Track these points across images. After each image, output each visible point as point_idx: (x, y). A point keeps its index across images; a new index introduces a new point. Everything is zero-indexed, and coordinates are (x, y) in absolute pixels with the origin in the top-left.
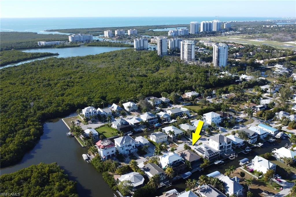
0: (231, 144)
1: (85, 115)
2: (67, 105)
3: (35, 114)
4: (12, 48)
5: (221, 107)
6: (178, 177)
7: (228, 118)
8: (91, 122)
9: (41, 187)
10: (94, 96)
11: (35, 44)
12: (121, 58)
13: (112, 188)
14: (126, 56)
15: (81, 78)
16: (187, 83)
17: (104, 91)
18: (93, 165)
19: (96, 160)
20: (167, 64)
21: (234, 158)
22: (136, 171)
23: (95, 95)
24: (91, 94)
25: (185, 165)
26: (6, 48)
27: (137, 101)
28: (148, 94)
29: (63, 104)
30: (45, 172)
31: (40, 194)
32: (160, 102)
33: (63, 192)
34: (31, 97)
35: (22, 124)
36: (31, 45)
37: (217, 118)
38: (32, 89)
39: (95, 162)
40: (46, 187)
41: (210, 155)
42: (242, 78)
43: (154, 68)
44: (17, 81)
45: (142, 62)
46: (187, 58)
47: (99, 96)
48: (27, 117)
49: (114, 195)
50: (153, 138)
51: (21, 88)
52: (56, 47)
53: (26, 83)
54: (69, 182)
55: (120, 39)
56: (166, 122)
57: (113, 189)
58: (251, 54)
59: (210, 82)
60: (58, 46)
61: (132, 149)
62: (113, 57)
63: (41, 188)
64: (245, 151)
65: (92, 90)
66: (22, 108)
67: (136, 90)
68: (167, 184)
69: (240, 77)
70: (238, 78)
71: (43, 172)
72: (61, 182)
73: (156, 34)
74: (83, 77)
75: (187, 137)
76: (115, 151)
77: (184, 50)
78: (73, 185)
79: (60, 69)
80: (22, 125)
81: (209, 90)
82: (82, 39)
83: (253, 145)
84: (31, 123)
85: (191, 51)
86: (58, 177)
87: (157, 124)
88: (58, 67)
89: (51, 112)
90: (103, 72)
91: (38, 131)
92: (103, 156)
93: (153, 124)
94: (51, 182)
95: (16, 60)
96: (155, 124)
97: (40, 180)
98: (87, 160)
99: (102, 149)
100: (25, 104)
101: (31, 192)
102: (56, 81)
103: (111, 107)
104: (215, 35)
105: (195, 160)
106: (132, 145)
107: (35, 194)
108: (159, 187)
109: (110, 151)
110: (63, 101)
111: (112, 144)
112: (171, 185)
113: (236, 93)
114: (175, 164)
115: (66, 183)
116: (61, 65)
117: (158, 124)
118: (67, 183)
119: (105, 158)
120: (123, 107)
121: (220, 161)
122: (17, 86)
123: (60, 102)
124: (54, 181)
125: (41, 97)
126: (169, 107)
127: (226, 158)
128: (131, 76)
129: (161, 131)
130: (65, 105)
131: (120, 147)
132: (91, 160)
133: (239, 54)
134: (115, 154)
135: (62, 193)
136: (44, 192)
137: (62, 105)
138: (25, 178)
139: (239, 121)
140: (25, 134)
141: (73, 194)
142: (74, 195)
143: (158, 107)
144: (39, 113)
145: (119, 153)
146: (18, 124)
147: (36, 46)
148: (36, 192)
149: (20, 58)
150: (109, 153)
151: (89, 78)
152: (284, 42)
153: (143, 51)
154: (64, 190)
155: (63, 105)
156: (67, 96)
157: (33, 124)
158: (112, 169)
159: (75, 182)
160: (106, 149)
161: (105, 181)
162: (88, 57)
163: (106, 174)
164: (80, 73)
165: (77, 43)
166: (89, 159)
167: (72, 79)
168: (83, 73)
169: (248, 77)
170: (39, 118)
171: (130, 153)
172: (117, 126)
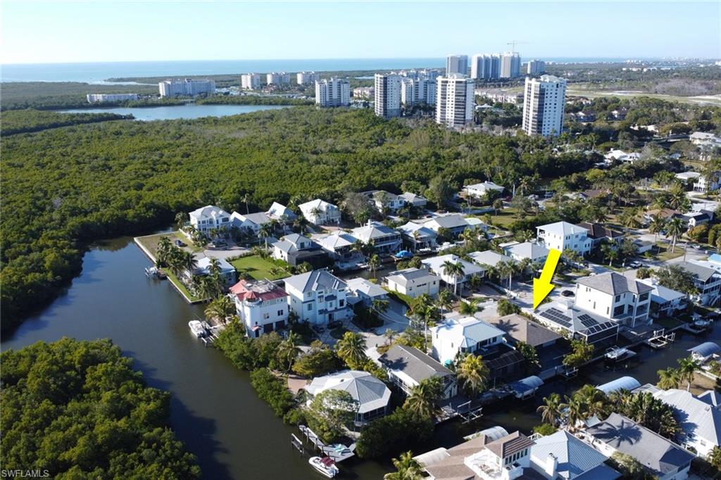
0: (648, 301)
1: (196, 227)
2: (148, 207)
3: (63, 224)
4: (27, 107)
5: (579, 216)
6: (497, 390)
7: (610, 239)
8: (214, 246)
9: (56, 402)
10: (221, 189)
11: (82, 100)
12: (285, 121)
13: (284, 417)
14: (298, 118)
15: (188, 156)
16: (466, 164)
17: (246, 180)
18: (221, 350)
19: (231, 334)
20: (402, 131)
21: (665, 343)
22: (361, 369)
23: (225, 188)
24: (213, 186)
25: (518, 354)
26: (13, 106)
27: (337, 201)
28: (364, 186)
29: (138, 203)
30: (72, 360)
31: (48, 424)
32: (401, 202)
33: (123, 421)
34: (58, 190)
35: (24, 244)
36: (71, 101)
37: (580, 237)
38: (62, 176)
39: (228, 340)
40: (72, 405)
41: (592, 330)
42: (613, 158)
43: (371, 139)
44: (28, 160)
45: (339, 127)
46: (453, 118)
47: (235, 189)
48: (40, 229)
49: (294, 439)
50: (397, 284)
51: (35, 175)
52: (129, 104)
53: (49, 164)
54: (145, 391)
55: (279, 90)
56: (426, 249)
57: (288, 421)
58: (616, 116)
59: (528, 165)
60: (135, 103)
61: (336, 309)
62: (265, 120)
63: (54, 406)
64: (691, 325)
65: (216, 179)
66: (31, 209)
67: (332, 178)
68: (465, 412)
69: (606, 156)
70: (601, 159)
71: (66, 363)
72: (120, 390)
73: (364, 84)
74: (193, 153)
75: (496, 286)
76: (286, 312)
77: (447, 96)
78: (158, 402)
79: (137, 138)
80: (24, 247)
81: (533, 178)
82: (190, 91)
83: (710, 309)
84: (50, 243)
85: (465, 100)
86: (112, 377)
87: (401, 252)
88: (132, 135)
89: (107, 222)
90: (241, 146)
91: (67, 262)
92: (252, 324)
93: (388, 253)
94: (88, 391)
95: (32, 126)
96: (394, 253)
97: (54, 383)
98: (203, 335)
99: (249, 300)
100: (38, 203)
101: (21, 416)
102: (123, 161)
103: (268, 212)
104: (508, 85)
105: (545, 341)
106: (339, 298)
107: (35, 422)
108: (439, 420)
109: (273, 312)
110: (139, 198)
111: (279, 291)
112: (478, 413)
113: (613, 184)
114: (485, 350)
115: (136, 393)
116: (138, 133)
117: (404, 251)
118: (141, 396)
119: (257, 331)
120: (299, 212)
121: (624, 350)
122: (27, 170)
123: (131, 200)
124: (97, 389)
125: (85, 189)
126: (425, 217)
127: (637, 344)
128: (315, 153)
129: (418, 265)
130: (145, 205)
131: (303, 300)
132: (215, 337)
133: (584, 115)
134: (286, 323)
135: (122, 423)
136: (63, 420)
137: (137, 207)
138: (9, 376)
139: (641, 250)
140: (30, 267)
141: (156, 430)
142: (160, 434)
143: (395, 216)
144: (73, 222)
145: (299, 320)
146: (13, 242)
147: (81, 103)
148: (36, 417)
149: (42, 122)
150: (268, 317)
151: (206, 155)
152: (687, 96)
153: (338, 109)
154: (129, 417)
155: (140, 207)
156: (150, 190)
157: (55, 244)
158: (281, 361)
159: (165, 393)
160: (261, 303)
161: (260, 396)
162: (203, 121)
163: (262, 374)
164: (184, 147)
165: (177, 99)
166: (209, 333)
167: (164, 159)
168: (192, 146)
169: (629, 155)
170: (72, 235)
171: (332, 322)
172: (288, 253)
